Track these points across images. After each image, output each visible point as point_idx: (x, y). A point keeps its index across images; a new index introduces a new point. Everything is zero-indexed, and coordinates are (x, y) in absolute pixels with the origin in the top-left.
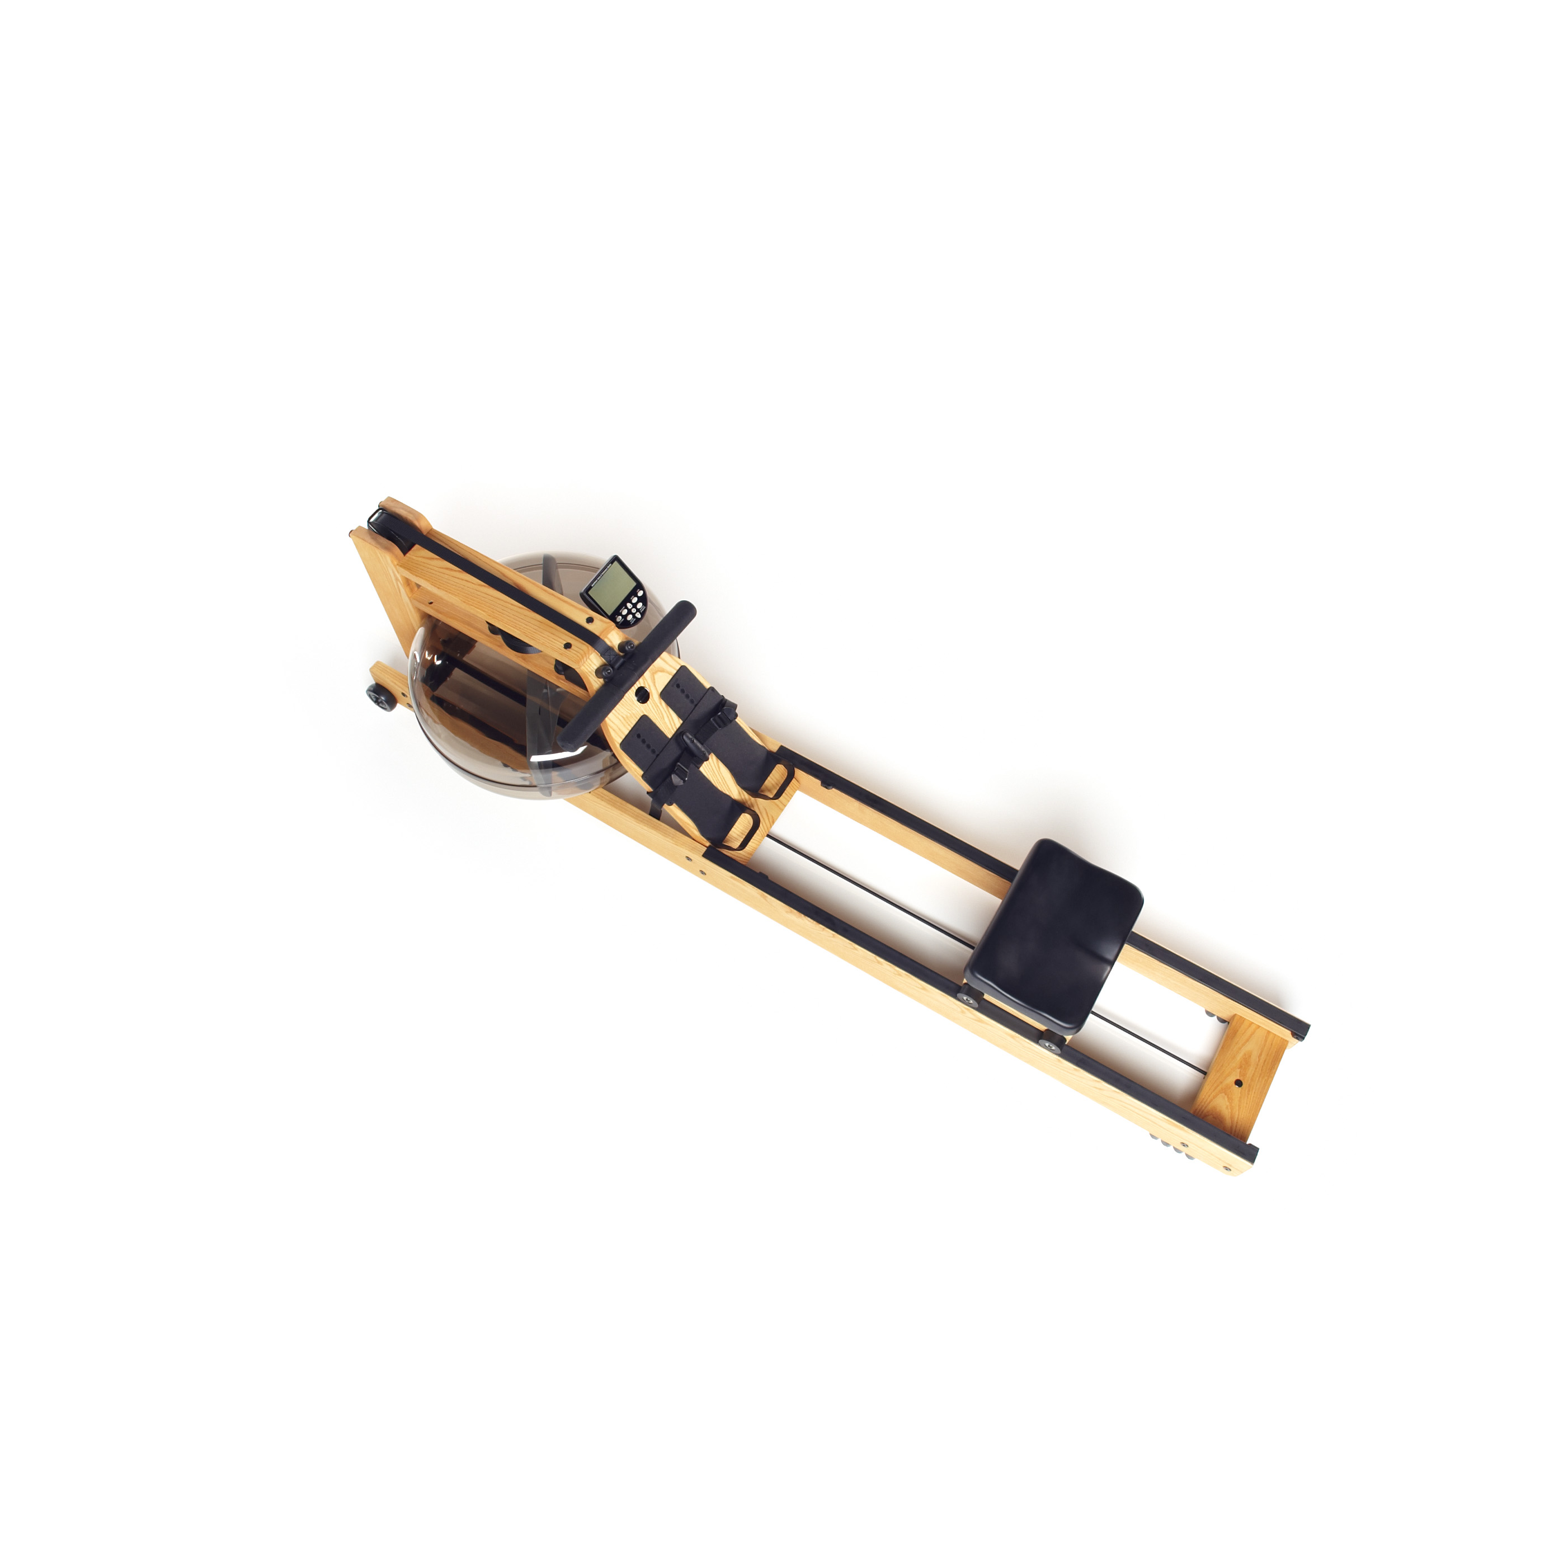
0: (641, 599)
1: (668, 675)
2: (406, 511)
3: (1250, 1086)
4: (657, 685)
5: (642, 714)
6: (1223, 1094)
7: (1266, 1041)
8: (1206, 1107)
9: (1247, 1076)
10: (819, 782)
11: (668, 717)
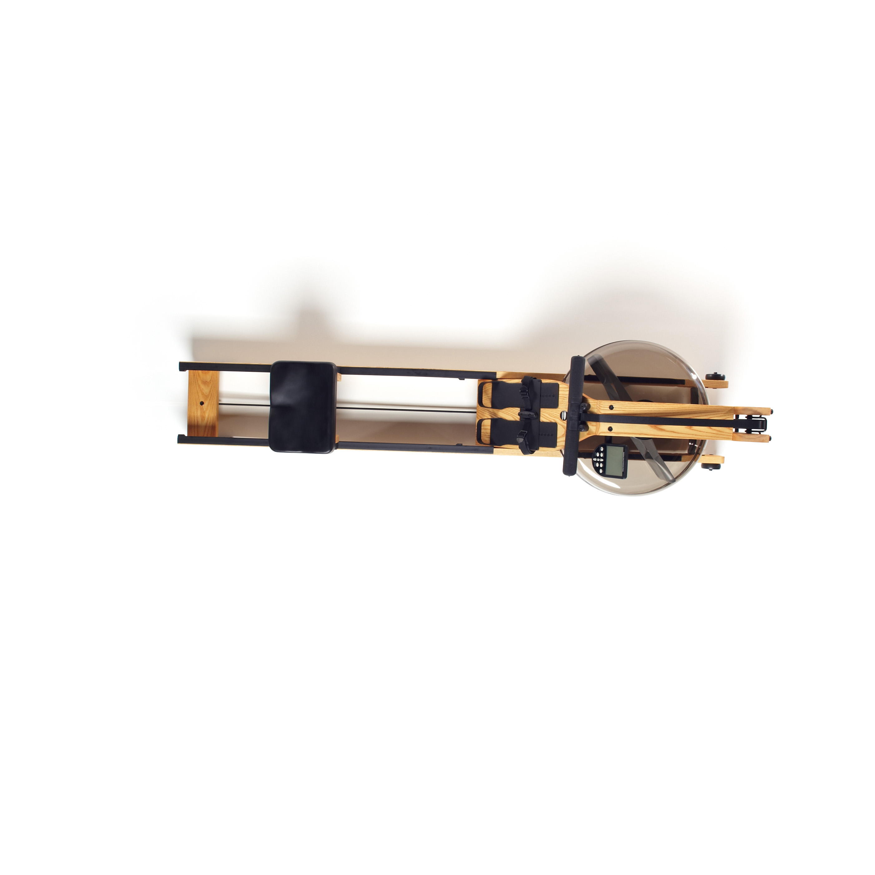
0: (599, 468)
1: (560, 436)
3: (197, 405)
4: (560, 427)
5: (559, 407)
6: (207, 395)
7: (198, 431)
9: (199, 410)
11: (547, 417)
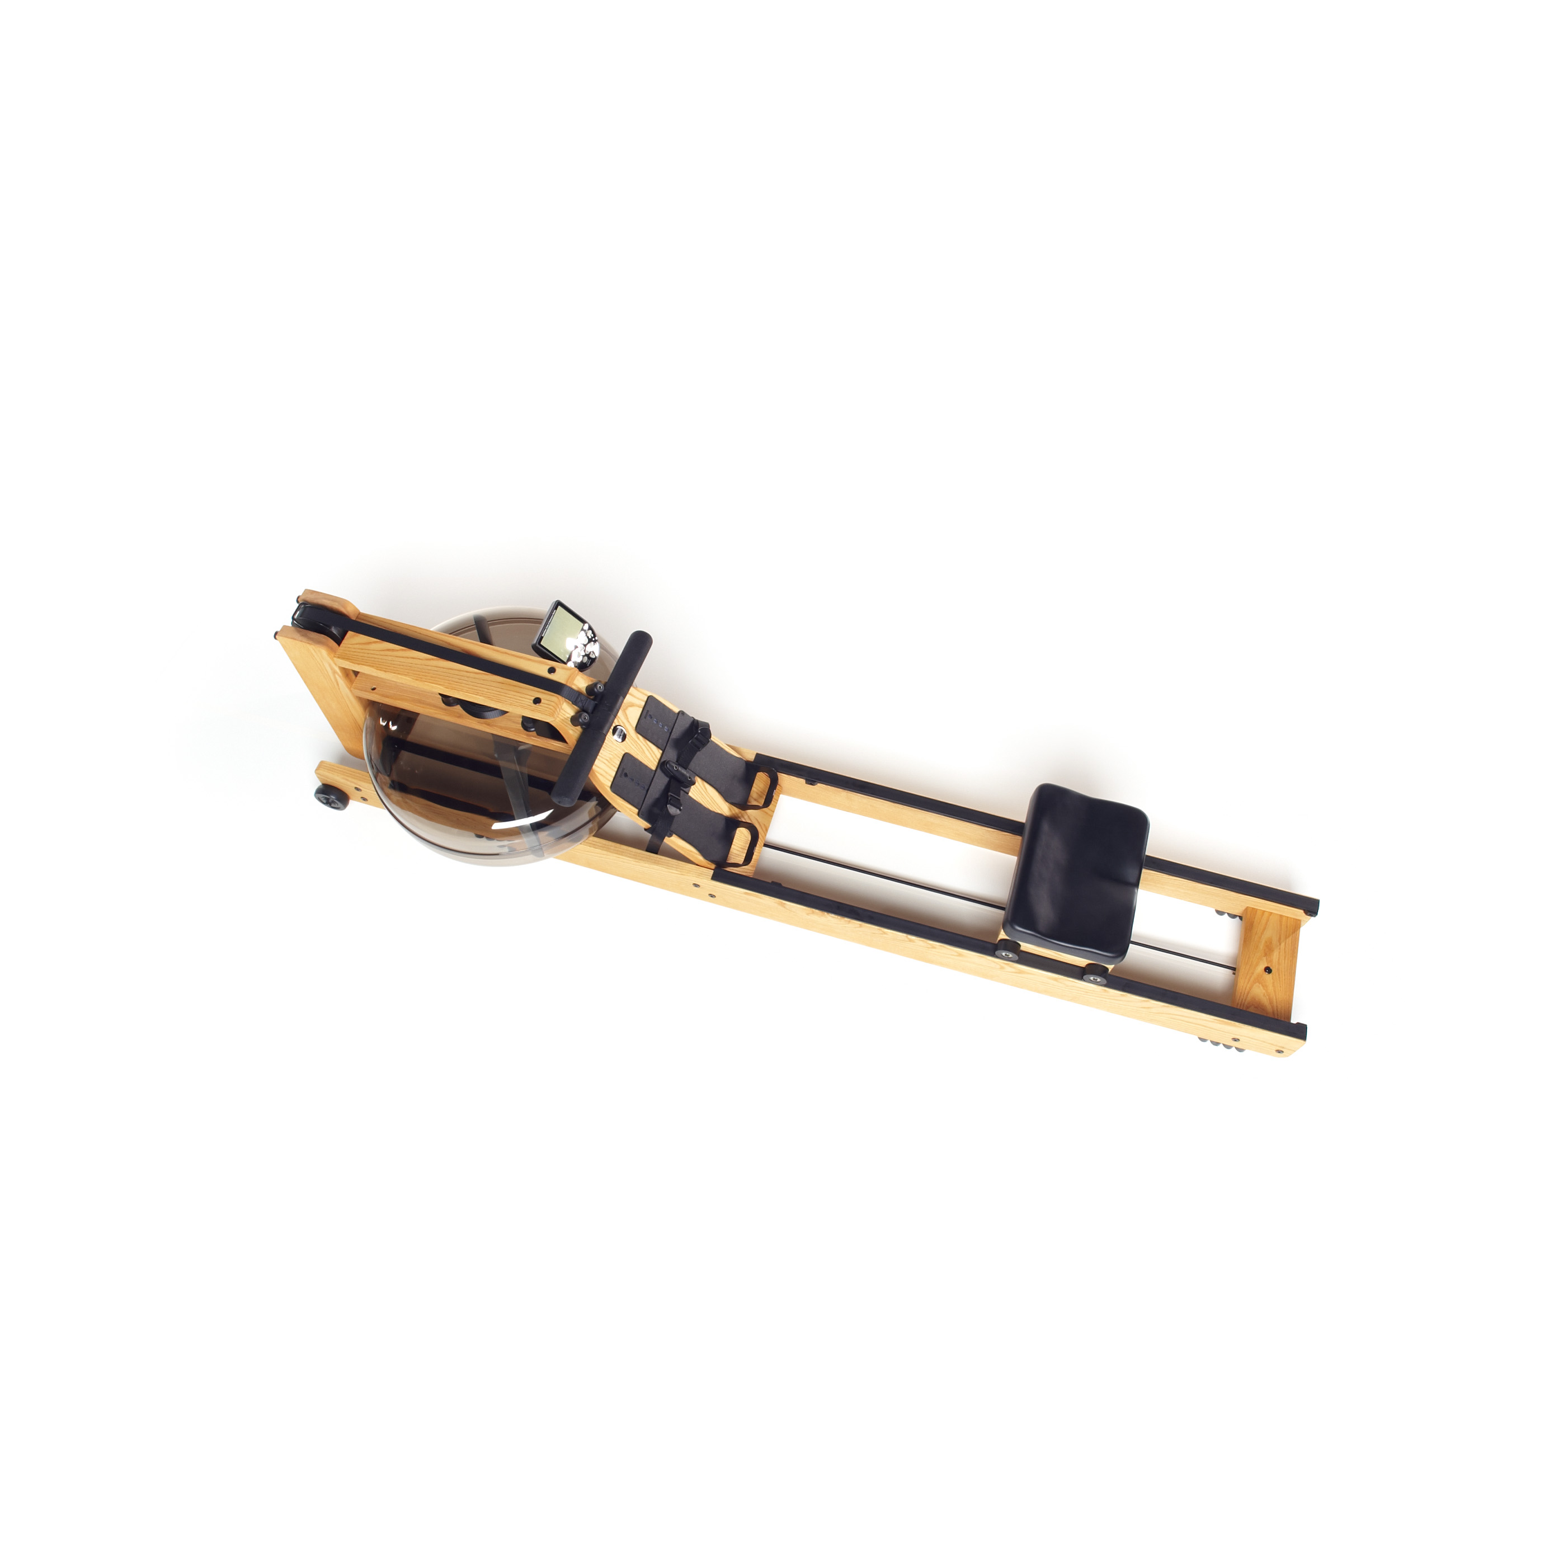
1: (637, 708)
2: (329, 600)
3: (1278, 970)
4: (630, 721)
5: (624, 753)
6: (1257, 984)
7: (1281, 925)
8: (1245, 1000)
9: (1274, 961)
10: (802, 781)
